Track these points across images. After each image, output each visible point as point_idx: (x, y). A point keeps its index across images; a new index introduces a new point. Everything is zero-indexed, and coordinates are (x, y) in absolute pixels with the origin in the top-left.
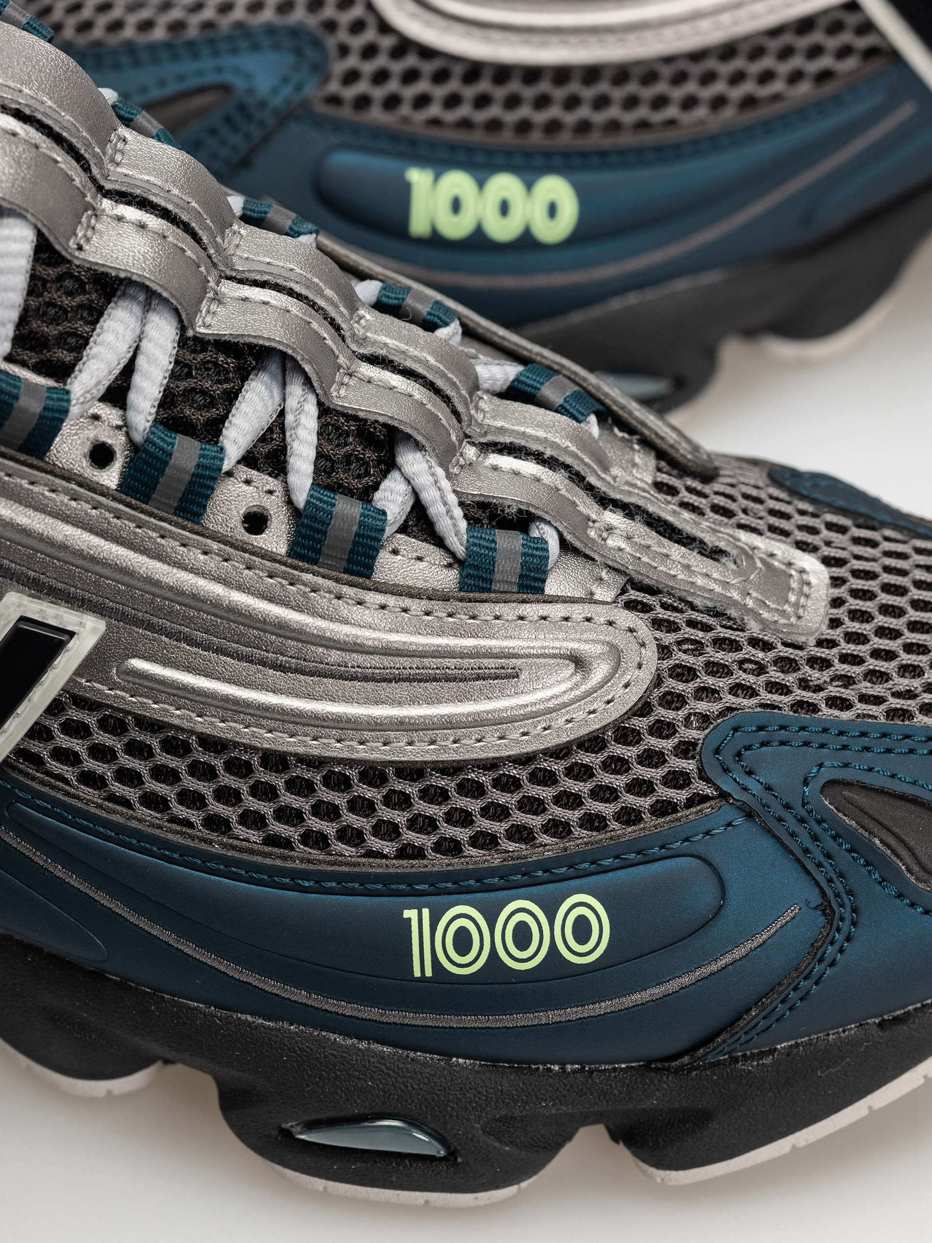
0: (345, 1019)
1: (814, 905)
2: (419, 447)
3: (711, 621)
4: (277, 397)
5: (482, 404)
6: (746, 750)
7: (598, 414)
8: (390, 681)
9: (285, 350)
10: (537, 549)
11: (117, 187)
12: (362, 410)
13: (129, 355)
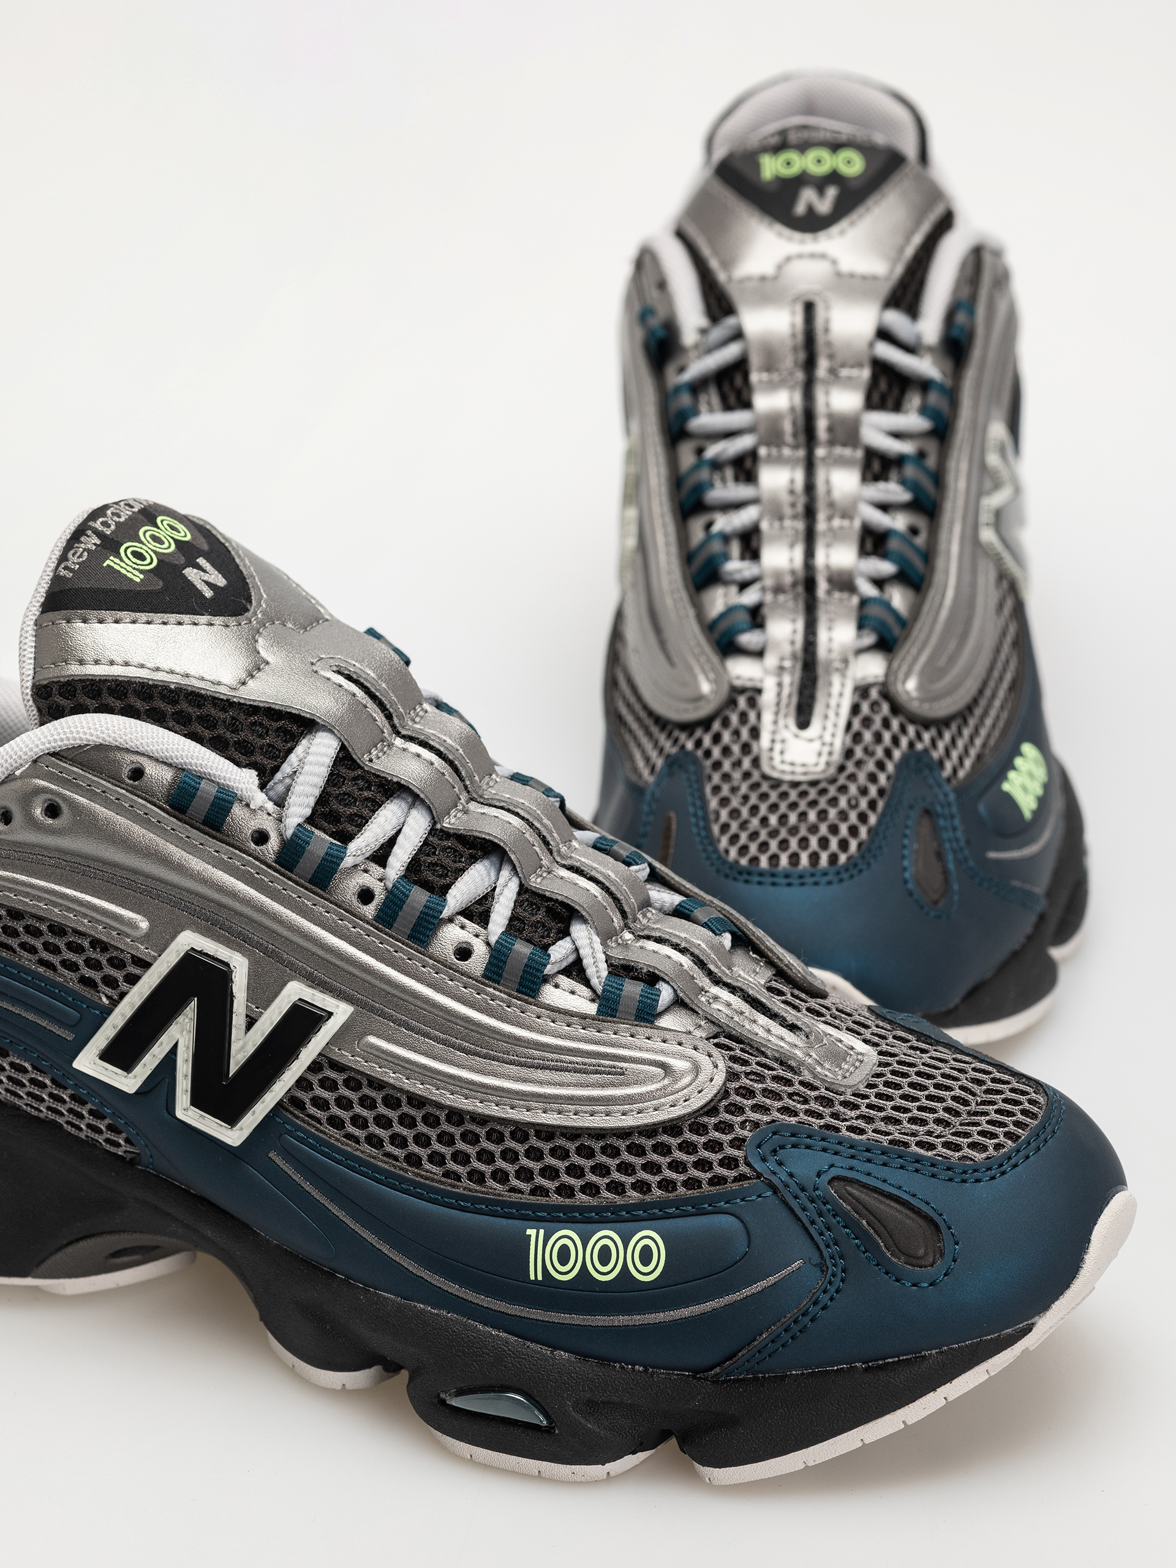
0: (483, 1309)
1: (814, 1263)
2: (585, 921)
3: (776, 1065)
4: (493, 878)
5: (649, 915)
6: (780, 1148)
7: (733, 934)
8: (537, 1068)
9: (498, 842)
10: (652, 994)
11: (409, 733)
12: (548, 891)
13: (393, 832)
